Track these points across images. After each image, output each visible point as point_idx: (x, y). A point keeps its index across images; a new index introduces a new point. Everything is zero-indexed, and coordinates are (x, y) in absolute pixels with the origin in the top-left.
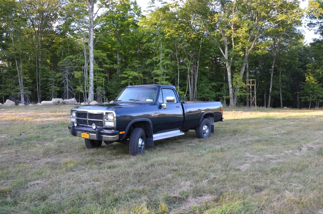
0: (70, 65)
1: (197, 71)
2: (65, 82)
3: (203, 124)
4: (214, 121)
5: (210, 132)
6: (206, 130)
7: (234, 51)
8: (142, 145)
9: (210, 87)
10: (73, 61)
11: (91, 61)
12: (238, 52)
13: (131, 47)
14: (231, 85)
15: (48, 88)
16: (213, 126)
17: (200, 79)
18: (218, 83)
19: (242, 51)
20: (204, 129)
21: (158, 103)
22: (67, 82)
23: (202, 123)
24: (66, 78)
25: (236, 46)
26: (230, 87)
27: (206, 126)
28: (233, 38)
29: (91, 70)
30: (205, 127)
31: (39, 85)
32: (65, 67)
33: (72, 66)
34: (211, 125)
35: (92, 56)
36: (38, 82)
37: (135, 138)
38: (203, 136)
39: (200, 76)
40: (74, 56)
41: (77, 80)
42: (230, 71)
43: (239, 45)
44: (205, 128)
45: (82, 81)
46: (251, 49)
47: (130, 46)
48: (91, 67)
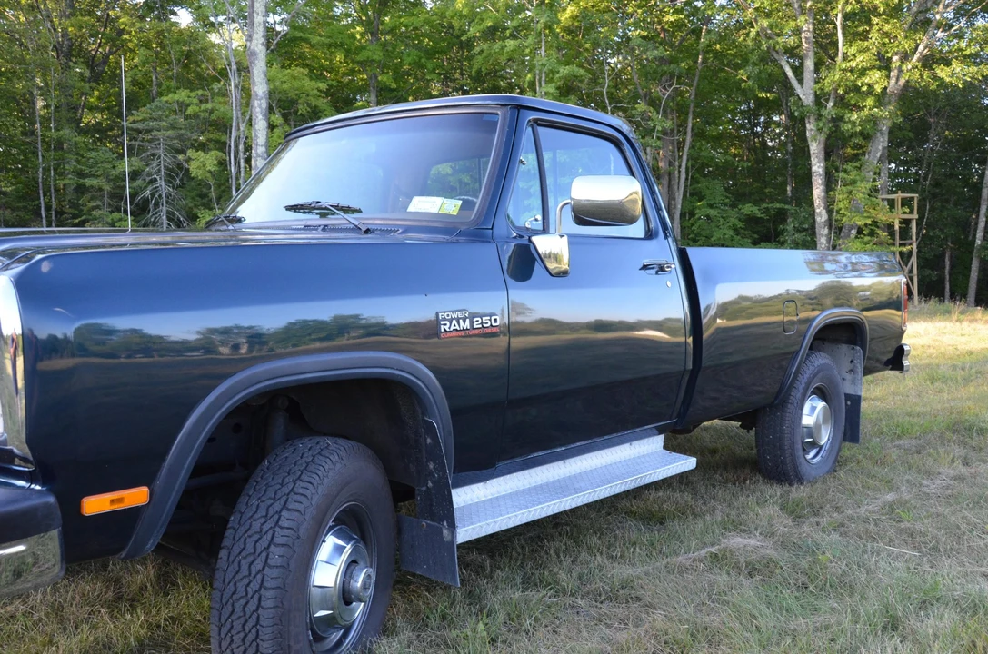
0: (172, 127)
1: (685, 158)
2: (153, 195)
3: (806, 389)
4: (860, 369)
5: (840, 436)
6: (817, 426)
7: (844, 71)
8: (346, 596)
9: (733, 221)
10: (190, 111)
11: (258, 110)
12: (863, 72)
13: (423, 60)
14: (824, 212)
15: (84, 217)
16: (854, 401)
17: (694, 194)
18: (765, 205)
19: (880, 69)
20: (808, 420)
21: (501, 228)
22: (160, 196)
23: (801, 386)
24: (156, 180)
25: (853, 50)
26: (818, 219)
27: (821, 405)
28: (840, 16)
29: (257, 145)
30: (813, 409)
31: (48, 208)
32: (155, 133)
33: (183, 131)
34: (846, 395)
35: (260, 88)
36: (45, 195)
37: (264, 542)
38: (804, 468)
39: (694, 180)
40: (192, 94)
41: (204, 190)
42: (822, 155)
43: (866, 43)
44: (812, 413)
45: (224, 191)
46: (914, 60)
47: (420, 58)
48: (256, 136)
